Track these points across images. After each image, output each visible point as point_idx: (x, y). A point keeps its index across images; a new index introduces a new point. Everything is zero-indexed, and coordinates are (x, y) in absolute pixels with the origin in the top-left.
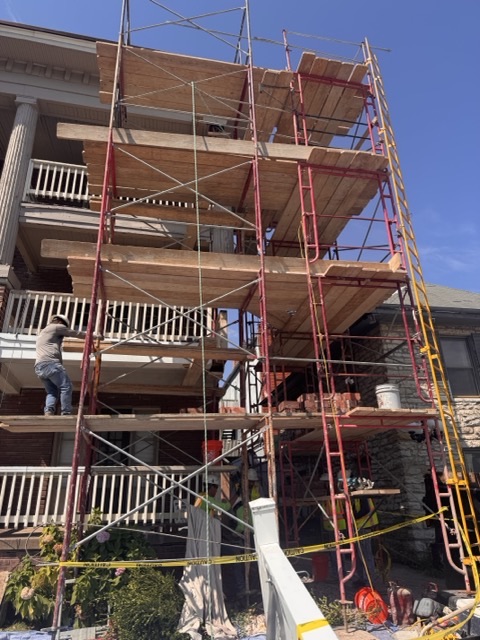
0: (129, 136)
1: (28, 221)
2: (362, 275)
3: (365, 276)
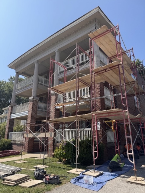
2: (105, 68)
3: (106, 68)
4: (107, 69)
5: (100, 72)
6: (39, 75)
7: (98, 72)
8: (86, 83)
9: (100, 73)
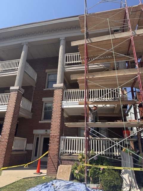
0: (90, 40)
1: (66, 71)
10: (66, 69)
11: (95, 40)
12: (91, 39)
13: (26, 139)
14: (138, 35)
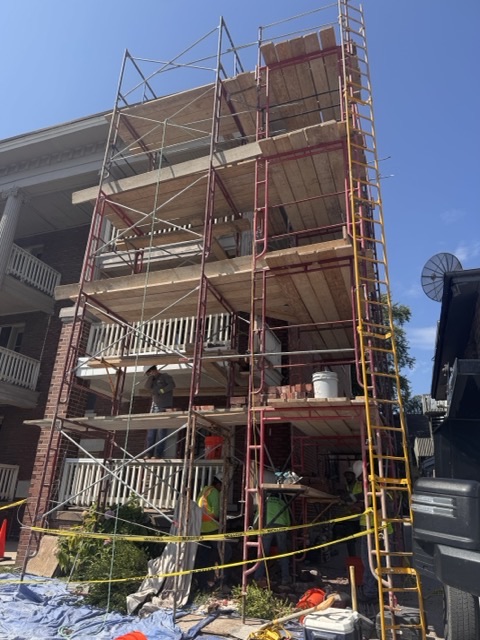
0: (118, 186)
1: (106, 267)
2: (305, 260)
3: (309, 260)
4: (310, 263)
5: (286, 268)
6: (15, 242)
7: (279, 268)
8: (225, 301)
9: (283, 272)
10: (104, 262)
11: (128, 184)
12: (120, 182)
13: (17, 467)
14: (234, 163)
